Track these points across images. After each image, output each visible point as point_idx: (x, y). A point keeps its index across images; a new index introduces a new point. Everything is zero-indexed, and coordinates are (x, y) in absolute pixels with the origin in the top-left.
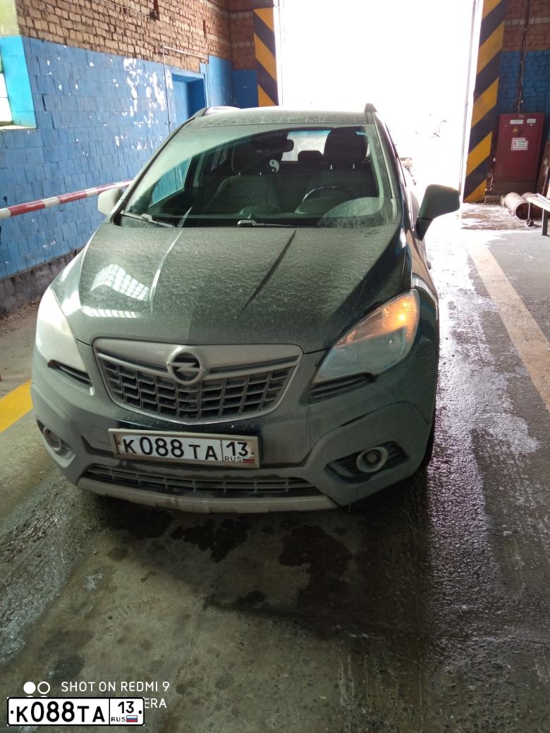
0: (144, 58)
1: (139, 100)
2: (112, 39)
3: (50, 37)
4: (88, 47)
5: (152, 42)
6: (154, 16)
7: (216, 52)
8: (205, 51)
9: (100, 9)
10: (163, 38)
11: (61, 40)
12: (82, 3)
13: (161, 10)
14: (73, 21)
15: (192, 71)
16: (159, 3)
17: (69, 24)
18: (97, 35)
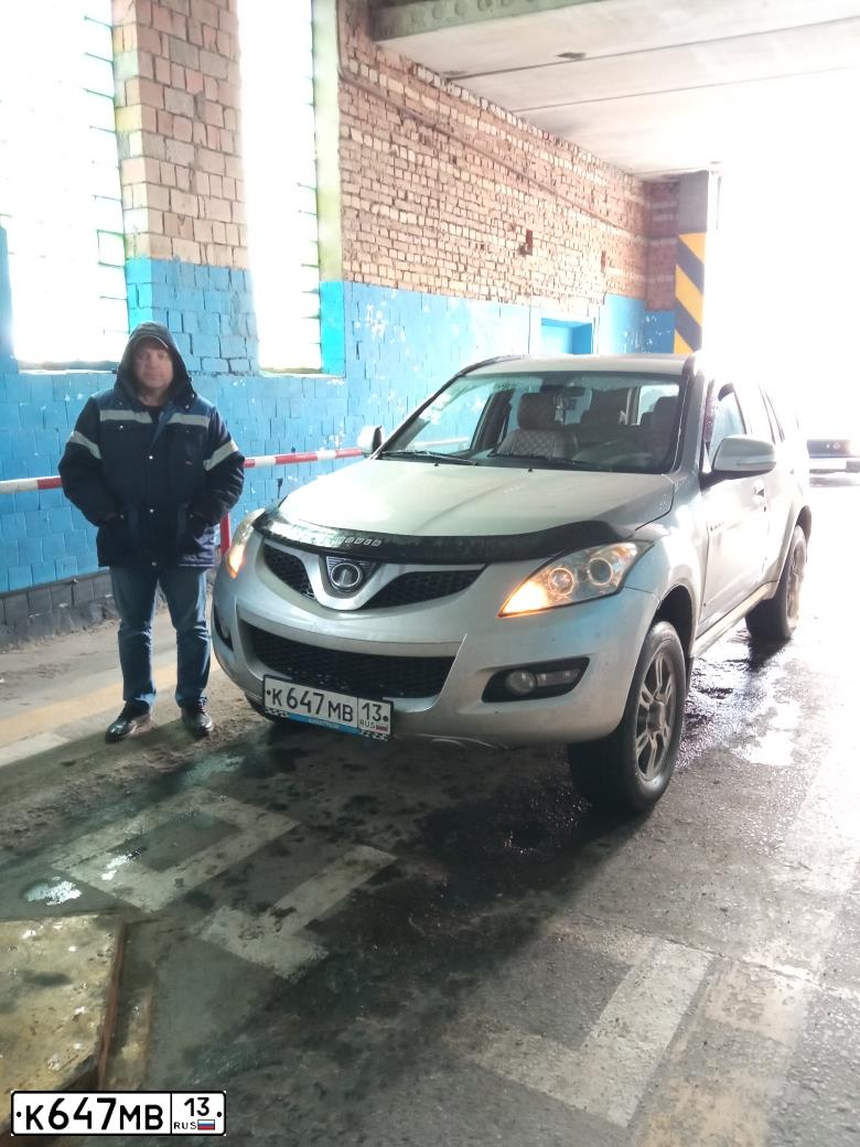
0: (502, 300)
2: (459, 280)
3: (377, 281)
4: (425, 289)
5: (517, 281)
6: (524, 250)
7: (620, 289)
8: (600, 288)
9: (449, 247)
10: (535, 275)
11: (392, 283)
12: (425, 241)
13: (536, 242)
14: (411, 263)
15: (574, 313)
16: (535, 235)
17: (405, 266)
18: (439, 276)
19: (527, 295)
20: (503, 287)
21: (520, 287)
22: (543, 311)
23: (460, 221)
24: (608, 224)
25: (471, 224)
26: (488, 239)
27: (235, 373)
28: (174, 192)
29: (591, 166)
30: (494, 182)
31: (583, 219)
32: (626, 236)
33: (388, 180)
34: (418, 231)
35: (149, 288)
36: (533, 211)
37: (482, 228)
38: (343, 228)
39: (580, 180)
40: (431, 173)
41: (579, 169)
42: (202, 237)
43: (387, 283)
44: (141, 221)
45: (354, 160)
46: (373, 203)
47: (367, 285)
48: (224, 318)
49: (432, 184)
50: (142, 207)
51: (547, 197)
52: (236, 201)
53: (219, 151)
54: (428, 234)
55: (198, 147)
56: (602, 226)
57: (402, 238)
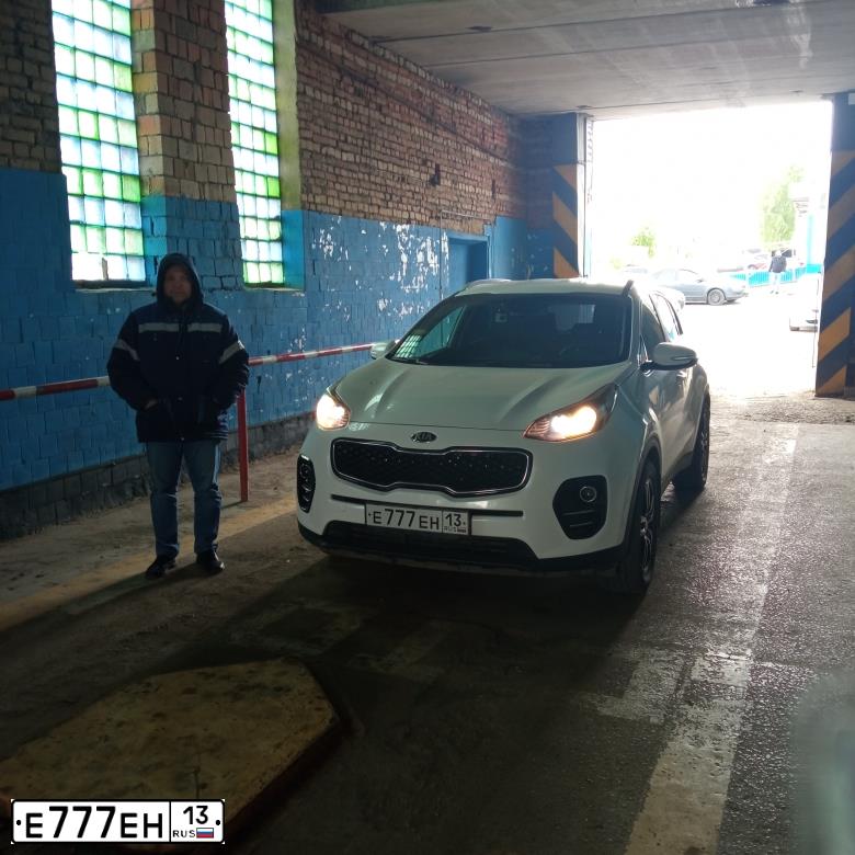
0: (420, 223)
1: (409, 264)
2: (387, 208)
3: (327, 209)
4: (362, 215)
5: (430, 207)
6: (434, 181)
7: (507, 212)
8: (492, 212)
9: (378, 180)
10: (442, 202)
11: (337, 211)
12: (361, 176)
13: (443, 175)
14: (350, 194)
15: (473, 233)
16: (441, 168)
17: (346, 197)
18: (371, 204)
19: (438, 218)
20: (420, 212)
21: (432, 212)
22: (449, 231)
23: (387, 159)
24: (495, 157)
25: (394, 159)
26: (406, 172)
27: (226, 289)
28: (180, 141)
29: (481, 110)
30: (410, 125)
31: (477, 153)
32: (509, 166)
33: (332, 126)
34: (355, 168)
35: (163, 220)
36: (440, 148)
37: (403, 163)
38: (301, 167)
39: (474, 120)
40: (364, 119)
41: (472, 112)
42: (201, 177)
43: (333, 210)
44: (156, 165)
45: (308, 111)
46: (323, 145)
47: (320, 212)
48: (218, 244)
49: (364, 128)
50: (156, 155)
51: (450, 136)
52: (224, 147)
53: (212, 107)
54: (363, 169)
55: (197, 104)
56: (492, 159)
57: (344, 173)
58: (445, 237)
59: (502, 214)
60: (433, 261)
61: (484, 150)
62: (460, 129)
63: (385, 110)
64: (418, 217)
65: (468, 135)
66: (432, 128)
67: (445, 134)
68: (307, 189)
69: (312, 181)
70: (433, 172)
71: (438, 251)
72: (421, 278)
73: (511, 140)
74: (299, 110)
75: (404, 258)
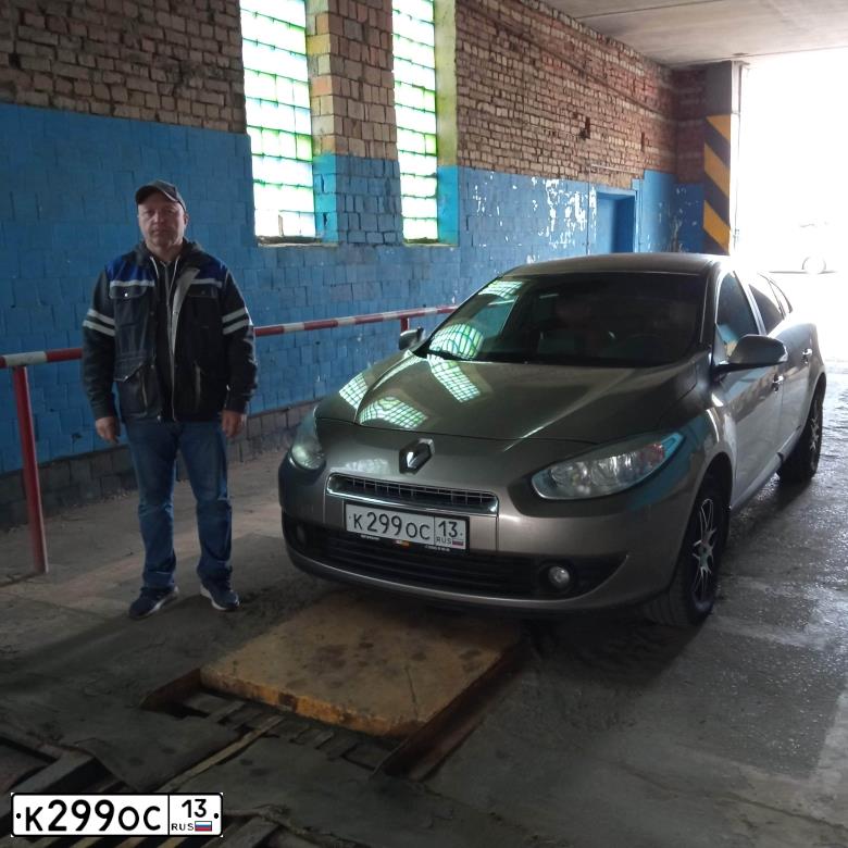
0: (569, 177)
1: (557, 219)
2: (538, 162)
3: (481, 165)
4: (513, 171)
5: (579, 161)
6: (584, 135)
7: (656, 165)
8: (641, 166)
9: (530, 135)
10: (592, 156)
11: (490, 167)
12: (513, 131)
13: (593, 128)
14: (504, 149)
15: (621, 187)
16: (592, 121)
17: (499, 152)
18: (522, 159)
19: (586, 172)
20: (569, 167)
21: (581, 166)
22: (597, 185)
23: (539, 113)
24: (646, 108)
25: (546, 114)
26: (557, 125)
27: (387, 244)
28: (350, 101)
29: (633, 60)
30: (562, 78)
31: (627, 105)
32: (660, 118)
33: (488, 82)
34: (508, 123)
35: (333, 178)
36: (590, 101)
37: (554, 117)
38: (458, 123)
39: (624, 72)
40: (518, 74)
41: (624, 64)
42: (367, 136)
43: (487, 166)
44: (327, 125)
45: (465, 67)
46: (479, 101)
47: (475, 168)
48: (381, 200)
49: (518, 82)
50: (328, 114)
51: (601, 88)
52: (388, 105)
53: (377, 66)
54: (516, 124)
55: (364, 64)
56: (642, 111)
57: (498, 128)
58: (593, 192)
59: (651, 167)
60: (581, 216)
61: (634, 102)
62: (611, 81)
63: (538, 64)
64: (568, 171)
65: (619, 88)
66: (583, 81)
67: (596, 87)
68: (462, 145)
69: (467, 137)
70: (583, 125)
71: (586, 206)
72: (568, 234)
73: (662, 91)
74: (458, 67)
75: (553, 213)
